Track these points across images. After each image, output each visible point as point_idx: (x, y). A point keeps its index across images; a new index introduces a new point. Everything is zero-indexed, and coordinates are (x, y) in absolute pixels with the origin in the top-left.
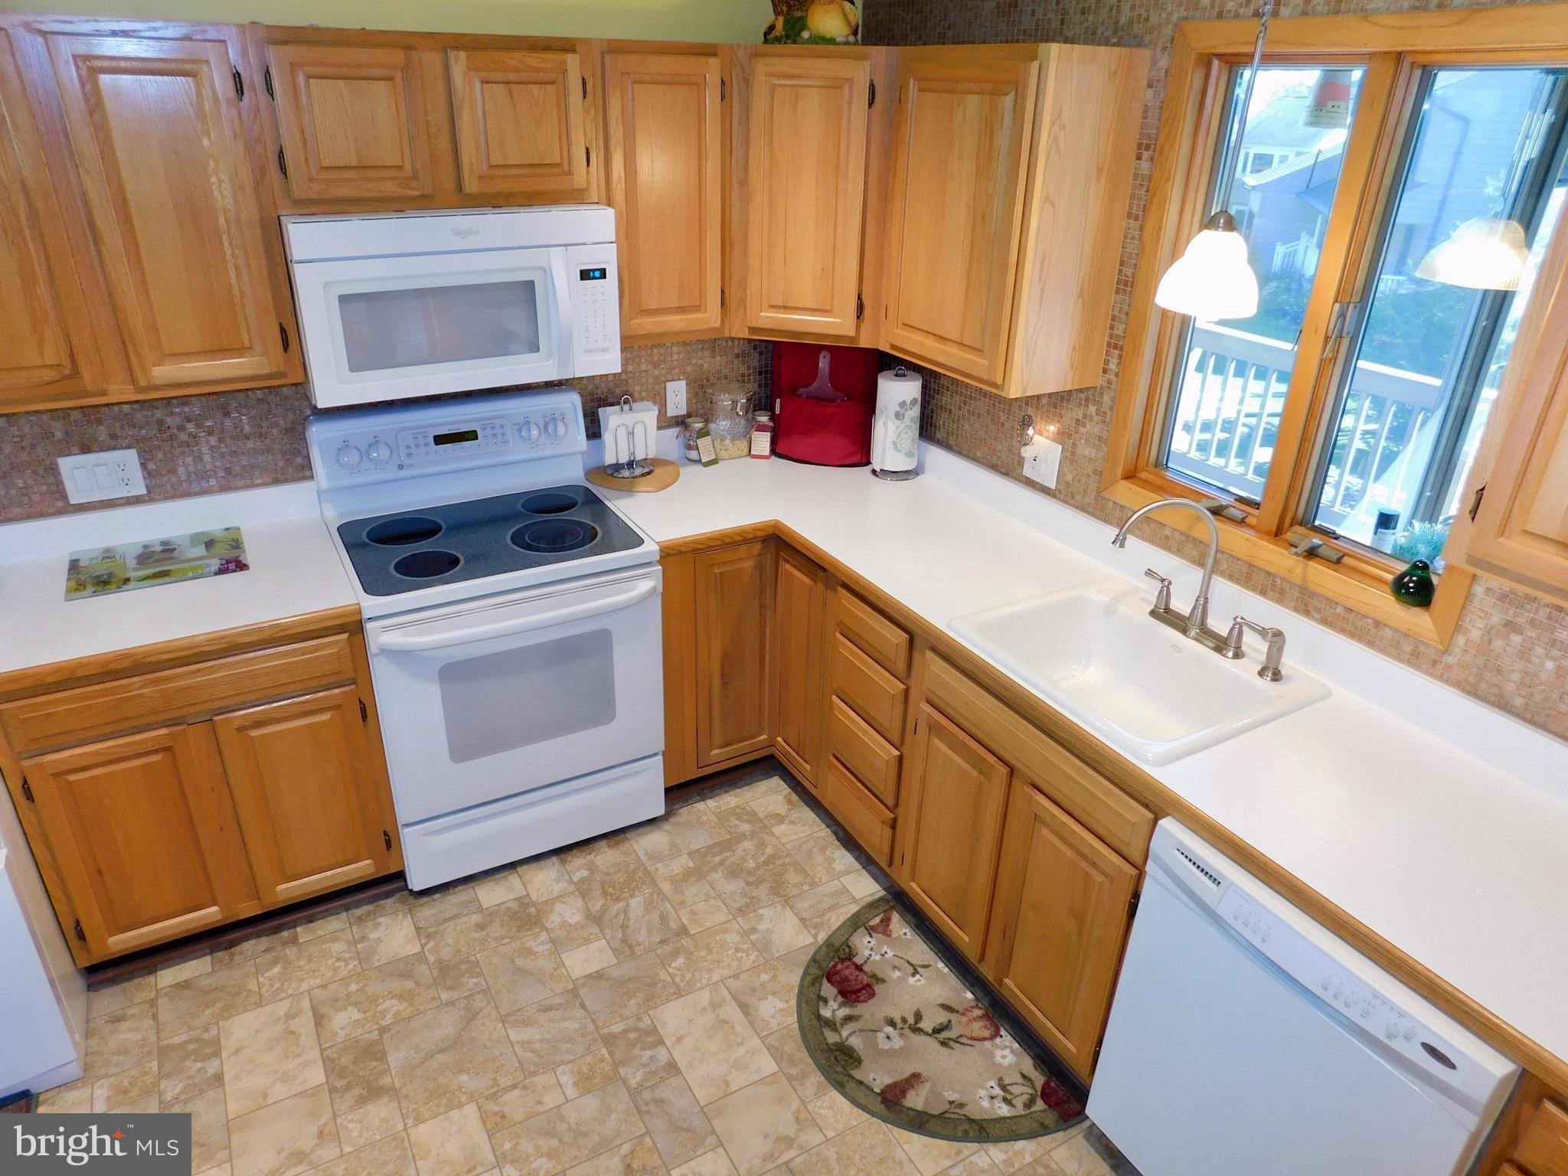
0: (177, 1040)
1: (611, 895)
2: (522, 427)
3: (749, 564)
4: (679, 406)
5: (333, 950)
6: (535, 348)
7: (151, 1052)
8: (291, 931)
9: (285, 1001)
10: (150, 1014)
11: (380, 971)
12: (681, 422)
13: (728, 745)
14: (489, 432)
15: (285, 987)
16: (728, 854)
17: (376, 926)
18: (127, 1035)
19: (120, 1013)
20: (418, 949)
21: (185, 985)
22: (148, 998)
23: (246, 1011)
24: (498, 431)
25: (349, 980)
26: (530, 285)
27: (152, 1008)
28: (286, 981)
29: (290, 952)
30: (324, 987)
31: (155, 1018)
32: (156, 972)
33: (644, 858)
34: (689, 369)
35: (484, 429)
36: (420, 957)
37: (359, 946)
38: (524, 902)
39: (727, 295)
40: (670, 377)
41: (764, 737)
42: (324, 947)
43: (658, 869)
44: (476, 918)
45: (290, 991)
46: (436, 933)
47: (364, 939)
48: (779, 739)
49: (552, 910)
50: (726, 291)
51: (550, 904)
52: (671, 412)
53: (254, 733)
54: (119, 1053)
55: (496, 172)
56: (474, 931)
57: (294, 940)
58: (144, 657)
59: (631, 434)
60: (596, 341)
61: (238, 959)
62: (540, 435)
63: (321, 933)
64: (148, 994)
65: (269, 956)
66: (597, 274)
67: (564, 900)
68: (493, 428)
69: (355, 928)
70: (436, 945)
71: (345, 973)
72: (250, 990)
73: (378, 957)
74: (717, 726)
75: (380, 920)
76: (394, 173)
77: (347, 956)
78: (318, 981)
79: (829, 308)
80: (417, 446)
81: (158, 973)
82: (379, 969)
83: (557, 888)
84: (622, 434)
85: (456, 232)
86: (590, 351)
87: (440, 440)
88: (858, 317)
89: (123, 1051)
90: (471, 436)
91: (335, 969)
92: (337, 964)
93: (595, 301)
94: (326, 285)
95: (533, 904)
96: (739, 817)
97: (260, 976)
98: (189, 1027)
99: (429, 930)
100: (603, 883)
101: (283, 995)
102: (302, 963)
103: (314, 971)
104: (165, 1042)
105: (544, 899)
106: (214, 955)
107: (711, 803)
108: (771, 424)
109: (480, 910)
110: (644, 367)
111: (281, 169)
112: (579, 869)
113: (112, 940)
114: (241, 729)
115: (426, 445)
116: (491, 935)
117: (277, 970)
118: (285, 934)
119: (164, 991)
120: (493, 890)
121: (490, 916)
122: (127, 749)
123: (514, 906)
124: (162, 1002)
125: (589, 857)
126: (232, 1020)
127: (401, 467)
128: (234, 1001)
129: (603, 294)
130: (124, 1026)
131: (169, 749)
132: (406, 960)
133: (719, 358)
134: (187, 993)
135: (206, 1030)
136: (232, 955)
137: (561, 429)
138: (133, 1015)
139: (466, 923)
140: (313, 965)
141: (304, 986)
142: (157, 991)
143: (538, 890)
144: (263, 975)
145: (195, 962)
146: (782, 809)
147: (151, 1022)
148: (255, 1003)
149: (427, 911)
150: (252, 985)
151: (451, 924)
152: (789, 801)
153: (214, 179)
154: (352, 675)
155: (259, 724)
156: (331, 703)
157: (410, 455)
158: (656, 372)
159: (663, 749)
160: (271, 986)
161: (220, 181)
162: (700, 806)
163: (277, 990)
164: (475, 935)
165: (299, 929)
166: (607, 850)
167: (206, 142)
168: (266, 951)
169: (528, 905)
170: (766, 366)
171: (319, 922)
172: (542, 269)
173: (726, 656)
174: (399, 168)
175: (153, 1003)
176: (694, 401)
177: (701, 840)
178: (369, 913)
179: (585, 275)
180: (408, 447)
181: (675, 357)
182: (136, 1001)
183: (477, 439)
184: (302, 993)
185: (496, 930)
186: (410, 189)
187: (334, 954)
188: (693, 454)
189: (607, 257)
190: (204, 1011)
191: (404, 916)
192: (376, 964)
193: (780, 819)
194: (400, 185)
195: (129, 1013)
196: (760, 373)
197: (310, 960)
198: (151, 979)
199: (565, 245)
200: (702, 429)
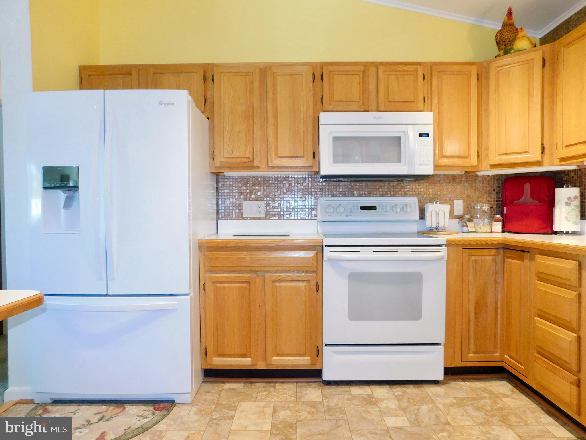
0: (223, 403)
1: (412, 403)
2: (393, 207)
3: (490, 258)
4: (459, 211)
5: (287, 393)
6: (400, 161)
7: (214, 403)
8: (274, 384)
9: (265, 402)
10: (218, 394)
11: (304, 403)
12: (460, 218)
13: (477, 354)
14: (381, 207)
15: (266, 398)
16: (476, 402)
17: (307, 390)
18: (209, 397)
19: (210, 391)
20: (321, 400)
21: (233, 389)
22: (219, 389)
23: (249, 401)
24: (384, 208)
25: (290, 402)
26: (399, 138)
27: (220, 392)
28: (267, 397)
29: (272, 389)
30: (280, 402)
31: (219, 395)
32: (225, 383)
33: (431, 395)
34: (464, 196)
35: (379, 206)
36: (321, 403)
37: (298, 394)
38: (370, 397)
39: (480, 153)
40: (456, 198)
41: (497, 354)
42: (284, 391)
43: (437, 399)
44: (348, 397)
45: (267, 400)
46: (330, 397)
47: (300, 392)
48: (506, 356)
49: (383, 402)
50: (480, 152)
51: (382, 400)
52: (456, 213)
53: (278, 284)
54: (204, 401)
55: (391, 104)
56: (346, 400)
57: (275, 387)
58: (249, 244)
59: (438, 215)
60: (424, 161)
61: (253, 387)
62: (400, 211)
63: (285, 387)
64: (220, 388)
65: (264, 389)
66: (426, 135)
67: (389, 400)
68: (383, 206)
69: (298, 389)
70: (329, 401)
71: (289, 400)
72: (254, 396)
73: (304, 399)
74: (472, 341)
75: (309, 388)
76: (356, 103)
77: (292, 396)
78: (279, 400)
79: (527, 150)
80: (354, 209)
81: (225, 384)
82: (303, 402)
83: (386, 396)
84: (434, 214)
85: (374, 118)
86: (421, 165)
87: (362, 208)
88: (542, 153)
89: (206, 400)
90: (374, 208)
91: (286, 398)
92: (288, 397)
93: (424, 145)
94: (330, 132)
95: (374, 398)
96: (483, 391)
97: (258, 393)
98: (229, 400)
99: (327, 396)
100: (408, 398)
101: (264, 400)
102: (275, 393)
103: (278, 397)
104: (219, 402)
105: (380, 397)
106: (246, 384)
107: (468, 384)
108: (502, 218)
109: (351, 394)
110: (445, 193)
111: (322, 101)
112: (398, 391)
113: (214, 359)
114: (274, 281)
115: (357, 209)
116: (353, 403)
117: (265, 393)
118: (272, 384)
119: (225, 389)
120: (357, 390)
121: (355, 397)
122: (236, 279)
123: (366, 397)
124: (223, 391)
125: (404, 389)
126: (244, 402)
127: (347, 216)
128: (246, 397)
129: (427, 143)
130: (208, 394)
131: (248, 282)
132: (315, 402)
133: (477, 193)
134: (232, 391)
135: (234, 403)
136: (252, 385)
137: (409, 210)
138: (213, 392)
139: (343, 397)
140: (278, 395)
141: (273, 400)
142: (223, 388)
143: (378, 394)
144: (260, 393)
145: (238, 384)
146: (509, 393)
147: (218, 396)
148: (254, 400)
149: (329, 390)
150: (255, 395)
151: (337, 396)
152: (512, 391)
153: (302, 104)
154: (315, 269)
155: (280, 281)
156: (306, 279)
157: (351, 212)
158: (450, 196)
159: (444, 342)
160: (261, 397)
161: (303, 105)
162: (463, 383)
163: (263, 398)
164: (346, 401)
165: (277, 384)
166: (413, 388)
167: (302, 93)
168: (263, 387)
169: (372, 398)
170: (500, 198)
171: (285, 384)
172: (404, 132)
173: (477, 303)
174: (358, 101)
175: (220, 391)
176: (466, 210)
177: (461, 395)
178: (305, 386)
179: (421, 135)
180: (351, 209)
181: (458, 190)
182: (215, 389)
183: (376, 209)
184: (272, 402)
185: (356, 402)
186: (361, 108)
187: (288, 394)
188: (465, 229)
189: (430, 130)
190: (235, 397)
191: (319, 389)
192: (303, 401)
193: (507, 396)
194: (357, 107)
195: (212, 391)
196: (497, 201)
197: (278, 393)
198: (223, 385)
199: (414, 124)
200: (469, 218)
